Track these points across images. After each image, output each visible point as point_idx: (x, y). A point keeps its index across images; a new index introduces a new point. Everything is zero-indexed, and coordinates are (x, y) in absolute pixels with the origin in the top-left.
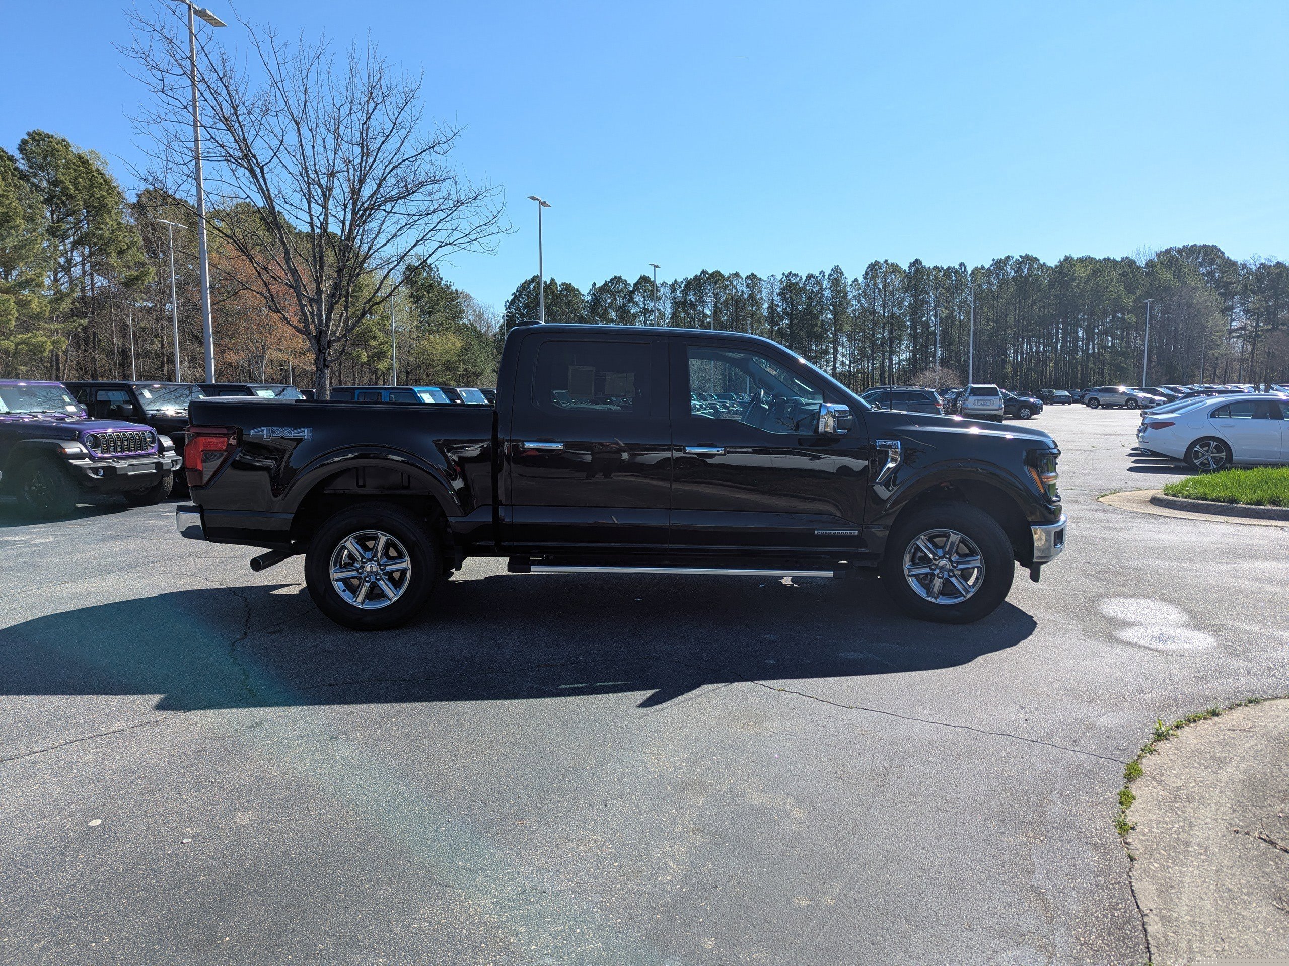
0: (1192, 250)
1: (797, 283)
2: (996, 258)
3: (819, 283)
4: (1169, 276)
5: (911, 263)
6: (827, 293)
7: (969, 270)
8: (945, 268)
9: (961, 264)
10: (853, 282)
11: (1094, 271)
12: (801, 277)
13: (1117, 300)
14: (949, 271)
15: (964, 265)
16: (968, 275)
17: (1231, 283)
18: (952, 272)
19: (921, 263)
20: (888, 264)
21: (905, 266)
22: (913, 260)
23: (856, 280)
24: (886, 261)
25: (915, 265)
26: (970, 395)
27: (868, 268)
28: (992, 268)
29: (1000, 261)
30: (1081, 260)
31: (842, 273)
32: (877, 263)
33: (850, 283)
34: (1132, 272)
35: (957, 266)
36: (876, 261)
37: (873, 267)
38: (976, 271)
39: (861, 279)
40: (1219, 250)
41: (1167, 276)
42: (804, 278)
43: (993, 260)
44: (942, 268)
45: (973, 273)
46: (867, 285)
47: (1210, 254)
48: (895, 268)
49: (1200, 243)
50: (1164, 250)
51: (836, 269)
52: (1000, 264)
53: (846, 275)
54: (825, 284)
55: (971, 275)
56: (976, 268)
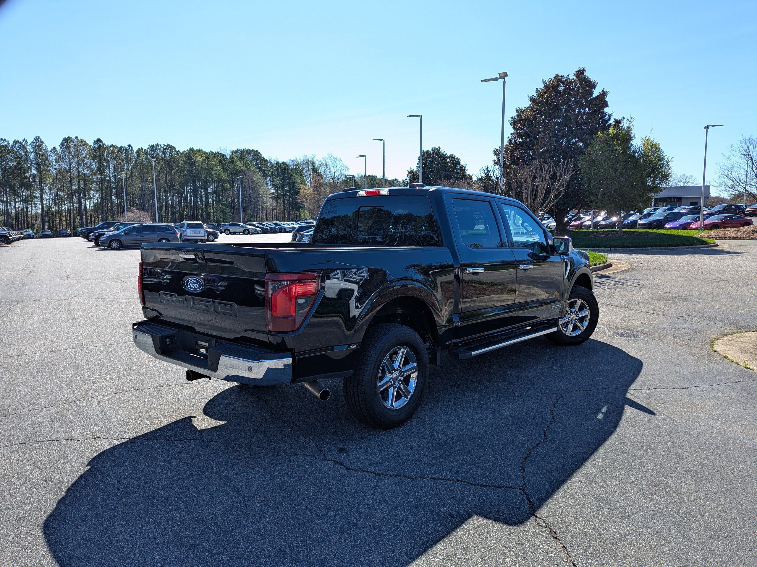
0: (248, 151)
1: (6, 146)
2: (151, 144)
3: (24, 148)
4: (242, 165)
5: (95, 141)
6: (32, 156)
7: (135, 150)
8: (118, 147)
9: (129, 146)
10: (52, 149)
11: (206, 158)
12: (8, 142)
13: (219, 175)
14: (120, 149)
15: (131, 146)
16: (134, 153)
17: (266, 170)
18: (124, 150)
19: (101, 141)
20: (78, 140)
21: (91, 142)
22: (96, 139)
23: (54, 148)
24: (76, 138)
25: (97, 143)
26: (187, 228)
27: (63, 141)
28: (149, 150)
29: (153, 146)
30: (199, 151)
31: (42, 143)
32: (69, 138)
33: (50, 150)
34: (224, 160)
35: (127, 147)
36: (69, 137)
37: (67, 141)
38: (139, 151)
39: (58, 148)
40: (260, 153)
41: (240, 164)
42: (11, 143)
43: (149, 145)
44: (117, 147)
45: (137, 152)
46: (63, 152)
47: (256, 155)
48: (83, 143)
49: (251, 149)
50: (234, 150)
51: (37, 139)
52: (153, 148)
53: (46, 144)
54: (29, 148)
55: (136, 153)
56: (139, 149)
